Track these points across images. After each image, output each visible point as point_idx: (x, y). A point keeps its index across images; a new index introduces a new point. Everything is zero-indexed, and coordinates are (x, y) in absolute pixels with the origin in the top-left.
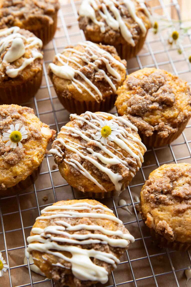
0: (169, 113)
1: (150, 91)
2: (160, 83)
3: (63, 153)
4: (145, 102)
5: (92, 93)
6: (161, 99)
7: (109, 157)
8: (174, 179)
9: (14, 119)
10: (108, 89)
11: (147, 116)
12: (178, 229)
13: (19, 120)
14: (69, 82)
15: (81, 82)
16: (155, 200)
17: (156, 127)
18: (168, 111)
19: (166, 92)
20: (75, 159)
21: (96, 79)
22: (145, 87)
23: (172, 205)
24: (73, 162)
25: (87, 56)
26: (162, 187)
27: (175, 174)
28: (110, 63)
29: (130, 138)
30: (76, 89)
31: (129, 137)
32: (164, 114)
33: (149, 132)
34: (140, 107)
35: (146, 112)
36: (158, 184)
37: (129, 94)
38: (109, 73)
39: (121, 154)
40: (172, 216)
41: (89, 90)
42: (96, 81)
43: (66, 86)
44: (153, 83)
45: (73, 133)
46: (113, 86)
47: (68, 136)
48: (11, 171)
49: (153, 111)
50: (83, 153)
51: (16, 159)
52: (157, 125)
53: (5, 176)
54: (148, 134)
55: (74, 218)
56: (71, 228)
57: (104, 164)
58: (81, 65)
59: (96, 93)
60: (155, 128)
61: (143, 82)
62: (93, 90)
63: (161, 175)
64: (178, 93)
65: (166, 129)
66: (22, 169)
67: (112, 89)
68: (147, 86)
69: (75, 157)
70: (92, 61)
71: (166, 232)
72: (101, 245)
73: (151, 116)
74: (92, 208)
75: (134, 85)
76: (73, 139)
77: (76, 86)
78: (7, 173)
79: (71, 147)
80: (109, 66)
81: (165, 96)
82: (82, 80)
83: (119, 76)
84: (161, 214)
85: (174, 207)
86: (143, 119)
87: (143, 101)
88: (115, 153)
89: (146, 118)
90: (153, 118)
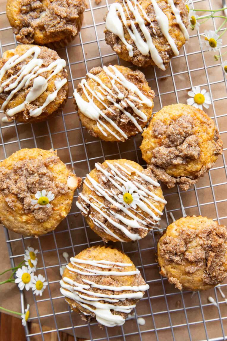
0: (192, 167)
1: (175, 143)
2: (186, 133)
3: (88, 210)
4: (169, 157)
5: (117, 135)
6: (185, 155)
7: (131, 218)
8: (188, 242)
9: (40, 176)
10: (134, 129)
11: (170, 169)
12: (186, 285)
13: (45, 176)
14: (94, 122)
15: (106, 124)
16: (170, 260)
17: (178, 180)
18: (191, 165)
19: (191, 146)
20: (99, 220)
21: (122, 122)
22: (170, 138)
23: (184, 265)
24: (98, 223)
25: (112, 95)
26: (176, 249)
27: (189, 238)
28: (136, 105)
29: (152, 197)
30: (101, 133)
31: (150, 196)
32: (187, 168)
33: (170, 185)
34: (163, 163)
35: (170, 165)
36: (173, 246)
37: (154, 142)
38: (135, 114)
39: (142, 216)
40: (183, 274)
41: (114, 134)
42: (121, 124)
43: (91, 126)
44: (179, 134)
45: (97, 191)
46: (139, 127)
47: (92, 192)
48: (42, 226)
49: (176, 166)
50: (106, 212)
51: (46, 218)
52: (179, 178)
53: (37, 230)
54: (170, 187)
55: (98, 276)
56: (95, 285)
57: (126, 226)
58: (106, 104)
59: (120, 136)
60: (176, 181)
61: (169, 133)
62: (118, 133)
63: (177, 234)
64: (204, 143)
65: (188, 183)
66: (51, 224)
67: (138, 130)
68: (172, 138)
69: (98, 218)
70: (118, 101)
71: (176, 287)
72: (121, 302)
73: (174, 170)
74: (113, 265)
75: (159, 134)
76: (98, 197)
77: (101, 129)
78: (39, 228)
79: (95, 205)
80: (135, 109)
81: (189, 152)
82: (107, 123)
83: (145, 117)
84: (174, 271)
85: (185, 267)
86: (166, 172)
87: (167, 156)
88: (136, 214)
89: (168, 171)
90: (175, 171)
